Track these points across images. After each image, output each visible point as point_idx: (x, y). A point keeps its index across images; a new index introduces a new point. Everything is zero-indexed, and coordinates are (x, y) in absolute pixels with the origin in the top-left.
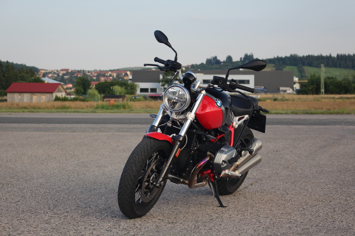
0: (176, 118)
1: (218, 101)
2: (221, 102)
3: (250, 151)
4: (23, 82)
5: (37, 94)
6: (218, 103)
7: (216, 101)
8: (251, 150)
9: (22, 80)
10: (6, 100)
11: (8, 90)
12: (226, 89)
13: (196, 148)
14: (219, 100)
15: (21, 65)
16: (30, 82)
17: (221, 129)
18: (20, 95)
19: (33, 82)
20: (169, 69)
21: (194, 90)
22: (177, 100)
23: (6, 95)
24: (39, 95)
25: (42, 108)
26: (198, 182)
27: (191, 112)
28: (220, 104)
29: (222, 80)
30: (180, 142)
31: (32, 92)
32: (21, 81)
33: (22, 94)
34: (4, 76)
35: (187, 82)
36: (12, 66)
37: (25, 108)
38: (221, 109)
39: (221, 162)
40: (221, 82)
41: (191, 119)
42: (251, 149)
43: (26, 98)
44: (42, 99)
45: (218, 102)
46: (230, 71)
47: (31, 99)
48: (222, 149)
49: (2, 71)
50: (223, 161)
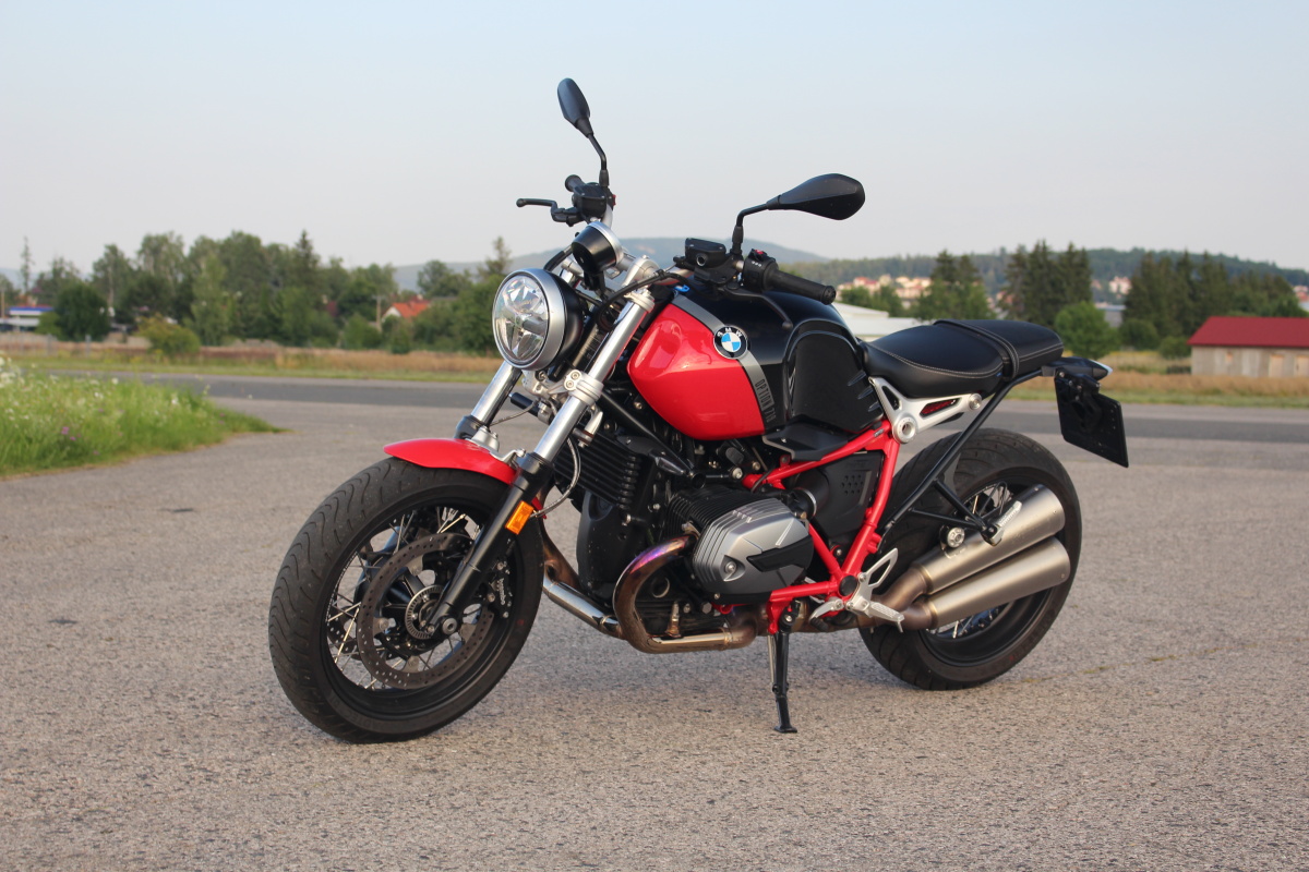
1: (732, 334)
2: (741, 337)
3: (984, 529)
4: (1247, 315)
5: (1283, 352)
6: (729, 340)
7: (721, 334)
8: (990, 526)
9: (1244, 309)
10: (1188, 370)
11: (1196, 338)
13: (657, 506)
14: (735, 331)
15: (1263, 266)
16: (1265, 315)
17: (778, 441)
18: (1229, 354)
19: (1274, 315)
22: (524, 323)
23: (1188, 353)
24: (1288, 355)
25: (1266, 395)
26: (685, 633)
27: (585, 371)
28: (736, 343)
29: (707, 253)
30: (528, 480)
31: (1269, 345)
32: (1239, 313)
33: (1236, 352)
34: (1193, 297)
35: (582, 260)
36: (1221, 266)
37: (1216, 392)
38: (736, 365)
39: (718, 562)
40: (701, 260)
41: (584, 397)
43: (1248, 363)
44: (1298, 367)
45: (728, 337)
46: (746, 218)
47: (1264, 366)
48: (734, 512)
49: (1190, 283)
50: (728, 559)
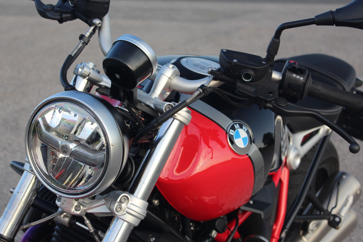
0: (78, 213)
1: (240, 130)
2: (247, 132)
3: (332, 218)
6: (238, 136)
7: (232, 132)
8: (335, 216)
12: (267, 102)
14: (241, 127)
20: (69, 15)
21: (148, 103)
22: (73, 154)
27: (132, 192)
28: (244, 139)
35: (118, 76)
40: (248, 76)
41: (129, 218)
42: (334, 212)
45: (238, 132)
